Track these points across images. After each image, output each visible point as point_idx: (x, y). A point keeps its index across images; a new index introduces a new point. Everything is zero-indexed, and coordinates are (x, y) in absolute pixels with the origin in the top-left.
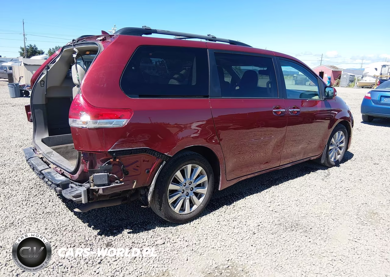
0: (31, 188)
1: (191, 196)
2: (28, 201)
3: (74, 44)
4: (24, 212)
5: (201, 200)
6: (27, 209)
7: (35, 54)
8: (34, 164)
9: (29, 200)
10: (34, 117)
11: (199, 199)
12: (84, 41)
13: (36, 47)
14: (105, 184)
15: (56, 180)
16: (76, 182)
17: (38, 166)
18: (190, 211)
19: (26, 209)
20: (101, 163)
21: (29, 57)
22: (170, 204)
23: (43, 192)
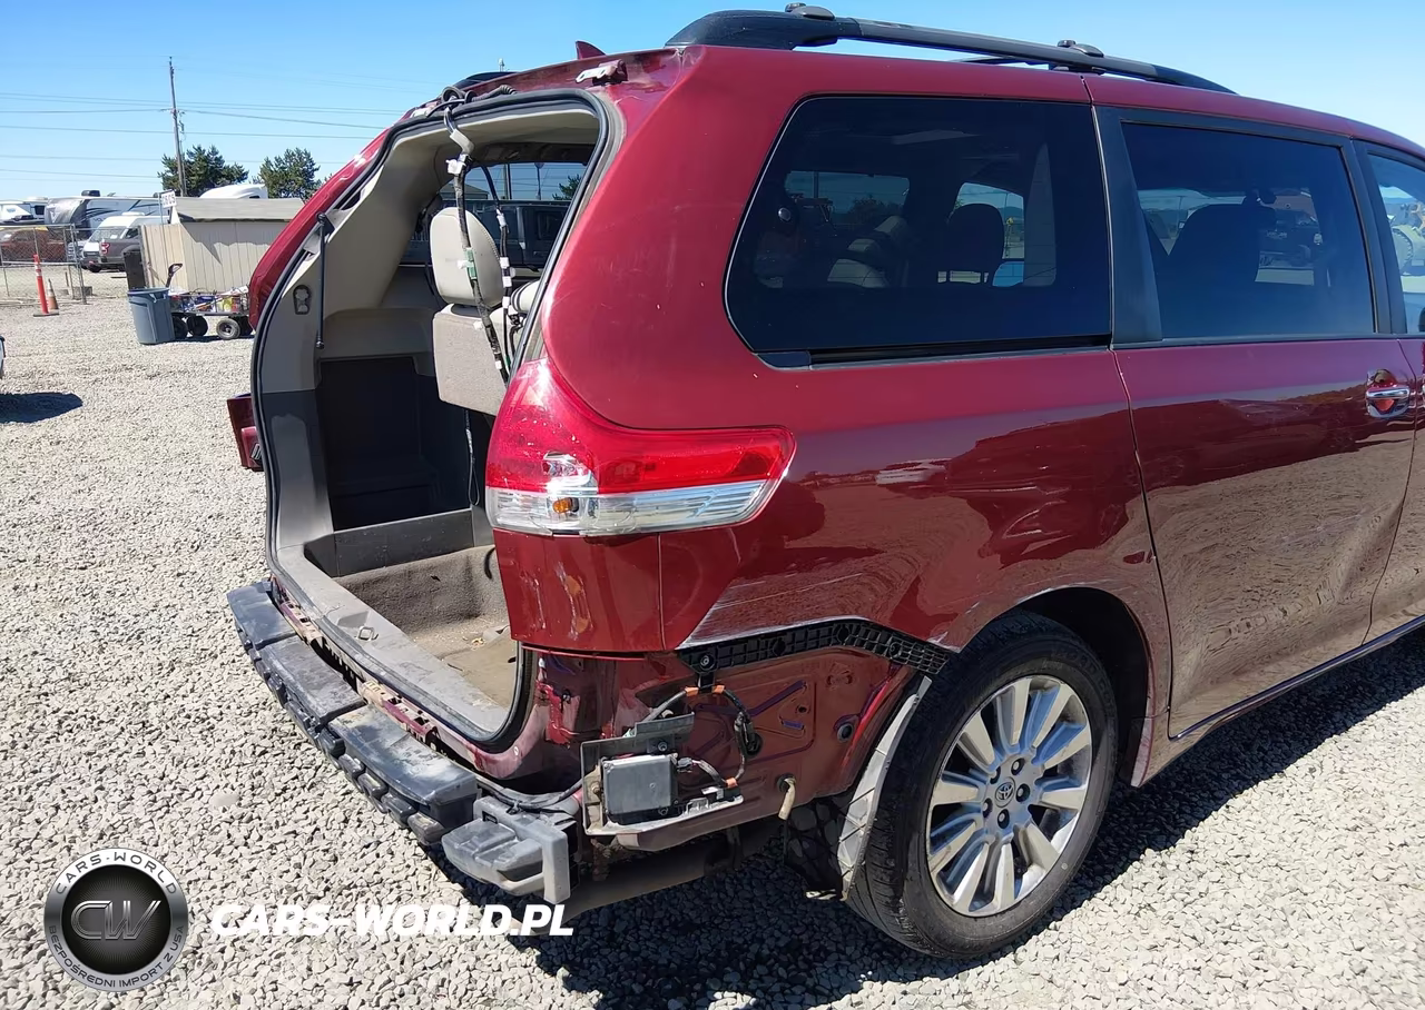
0: (259, 750)
1: (1022, 827)
2: (251, 819)
3: (454, 111)
4: (242, 884)
5: (1062, 837)
6: (254, 864)
7: (215, 180)
8: (288, 676)
9: (255, 815)
10: (270, 448)
11: (1049, 832)
12: (502, 92)
13: (218, 156)
14: (661, 809)
15: (407, 779)
16: (504, 783)
17: (308, 687)
18: (1016, 897)
19: (246, 866)
20: (637, 702)
21: (194, 192)
22: (934, 875)
23: (311, 772)
